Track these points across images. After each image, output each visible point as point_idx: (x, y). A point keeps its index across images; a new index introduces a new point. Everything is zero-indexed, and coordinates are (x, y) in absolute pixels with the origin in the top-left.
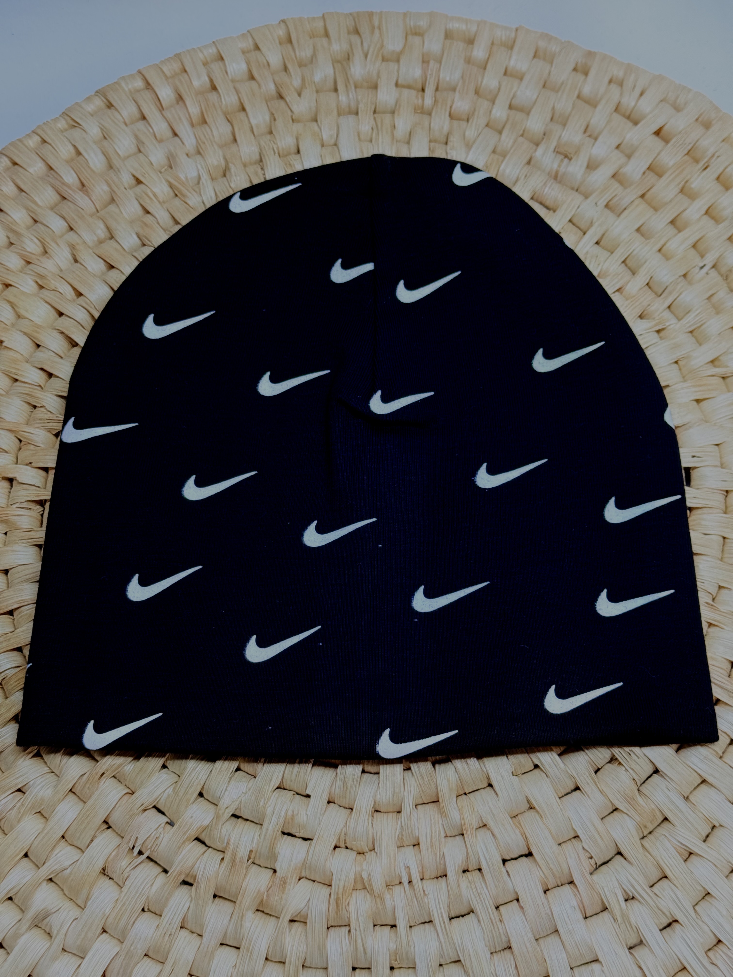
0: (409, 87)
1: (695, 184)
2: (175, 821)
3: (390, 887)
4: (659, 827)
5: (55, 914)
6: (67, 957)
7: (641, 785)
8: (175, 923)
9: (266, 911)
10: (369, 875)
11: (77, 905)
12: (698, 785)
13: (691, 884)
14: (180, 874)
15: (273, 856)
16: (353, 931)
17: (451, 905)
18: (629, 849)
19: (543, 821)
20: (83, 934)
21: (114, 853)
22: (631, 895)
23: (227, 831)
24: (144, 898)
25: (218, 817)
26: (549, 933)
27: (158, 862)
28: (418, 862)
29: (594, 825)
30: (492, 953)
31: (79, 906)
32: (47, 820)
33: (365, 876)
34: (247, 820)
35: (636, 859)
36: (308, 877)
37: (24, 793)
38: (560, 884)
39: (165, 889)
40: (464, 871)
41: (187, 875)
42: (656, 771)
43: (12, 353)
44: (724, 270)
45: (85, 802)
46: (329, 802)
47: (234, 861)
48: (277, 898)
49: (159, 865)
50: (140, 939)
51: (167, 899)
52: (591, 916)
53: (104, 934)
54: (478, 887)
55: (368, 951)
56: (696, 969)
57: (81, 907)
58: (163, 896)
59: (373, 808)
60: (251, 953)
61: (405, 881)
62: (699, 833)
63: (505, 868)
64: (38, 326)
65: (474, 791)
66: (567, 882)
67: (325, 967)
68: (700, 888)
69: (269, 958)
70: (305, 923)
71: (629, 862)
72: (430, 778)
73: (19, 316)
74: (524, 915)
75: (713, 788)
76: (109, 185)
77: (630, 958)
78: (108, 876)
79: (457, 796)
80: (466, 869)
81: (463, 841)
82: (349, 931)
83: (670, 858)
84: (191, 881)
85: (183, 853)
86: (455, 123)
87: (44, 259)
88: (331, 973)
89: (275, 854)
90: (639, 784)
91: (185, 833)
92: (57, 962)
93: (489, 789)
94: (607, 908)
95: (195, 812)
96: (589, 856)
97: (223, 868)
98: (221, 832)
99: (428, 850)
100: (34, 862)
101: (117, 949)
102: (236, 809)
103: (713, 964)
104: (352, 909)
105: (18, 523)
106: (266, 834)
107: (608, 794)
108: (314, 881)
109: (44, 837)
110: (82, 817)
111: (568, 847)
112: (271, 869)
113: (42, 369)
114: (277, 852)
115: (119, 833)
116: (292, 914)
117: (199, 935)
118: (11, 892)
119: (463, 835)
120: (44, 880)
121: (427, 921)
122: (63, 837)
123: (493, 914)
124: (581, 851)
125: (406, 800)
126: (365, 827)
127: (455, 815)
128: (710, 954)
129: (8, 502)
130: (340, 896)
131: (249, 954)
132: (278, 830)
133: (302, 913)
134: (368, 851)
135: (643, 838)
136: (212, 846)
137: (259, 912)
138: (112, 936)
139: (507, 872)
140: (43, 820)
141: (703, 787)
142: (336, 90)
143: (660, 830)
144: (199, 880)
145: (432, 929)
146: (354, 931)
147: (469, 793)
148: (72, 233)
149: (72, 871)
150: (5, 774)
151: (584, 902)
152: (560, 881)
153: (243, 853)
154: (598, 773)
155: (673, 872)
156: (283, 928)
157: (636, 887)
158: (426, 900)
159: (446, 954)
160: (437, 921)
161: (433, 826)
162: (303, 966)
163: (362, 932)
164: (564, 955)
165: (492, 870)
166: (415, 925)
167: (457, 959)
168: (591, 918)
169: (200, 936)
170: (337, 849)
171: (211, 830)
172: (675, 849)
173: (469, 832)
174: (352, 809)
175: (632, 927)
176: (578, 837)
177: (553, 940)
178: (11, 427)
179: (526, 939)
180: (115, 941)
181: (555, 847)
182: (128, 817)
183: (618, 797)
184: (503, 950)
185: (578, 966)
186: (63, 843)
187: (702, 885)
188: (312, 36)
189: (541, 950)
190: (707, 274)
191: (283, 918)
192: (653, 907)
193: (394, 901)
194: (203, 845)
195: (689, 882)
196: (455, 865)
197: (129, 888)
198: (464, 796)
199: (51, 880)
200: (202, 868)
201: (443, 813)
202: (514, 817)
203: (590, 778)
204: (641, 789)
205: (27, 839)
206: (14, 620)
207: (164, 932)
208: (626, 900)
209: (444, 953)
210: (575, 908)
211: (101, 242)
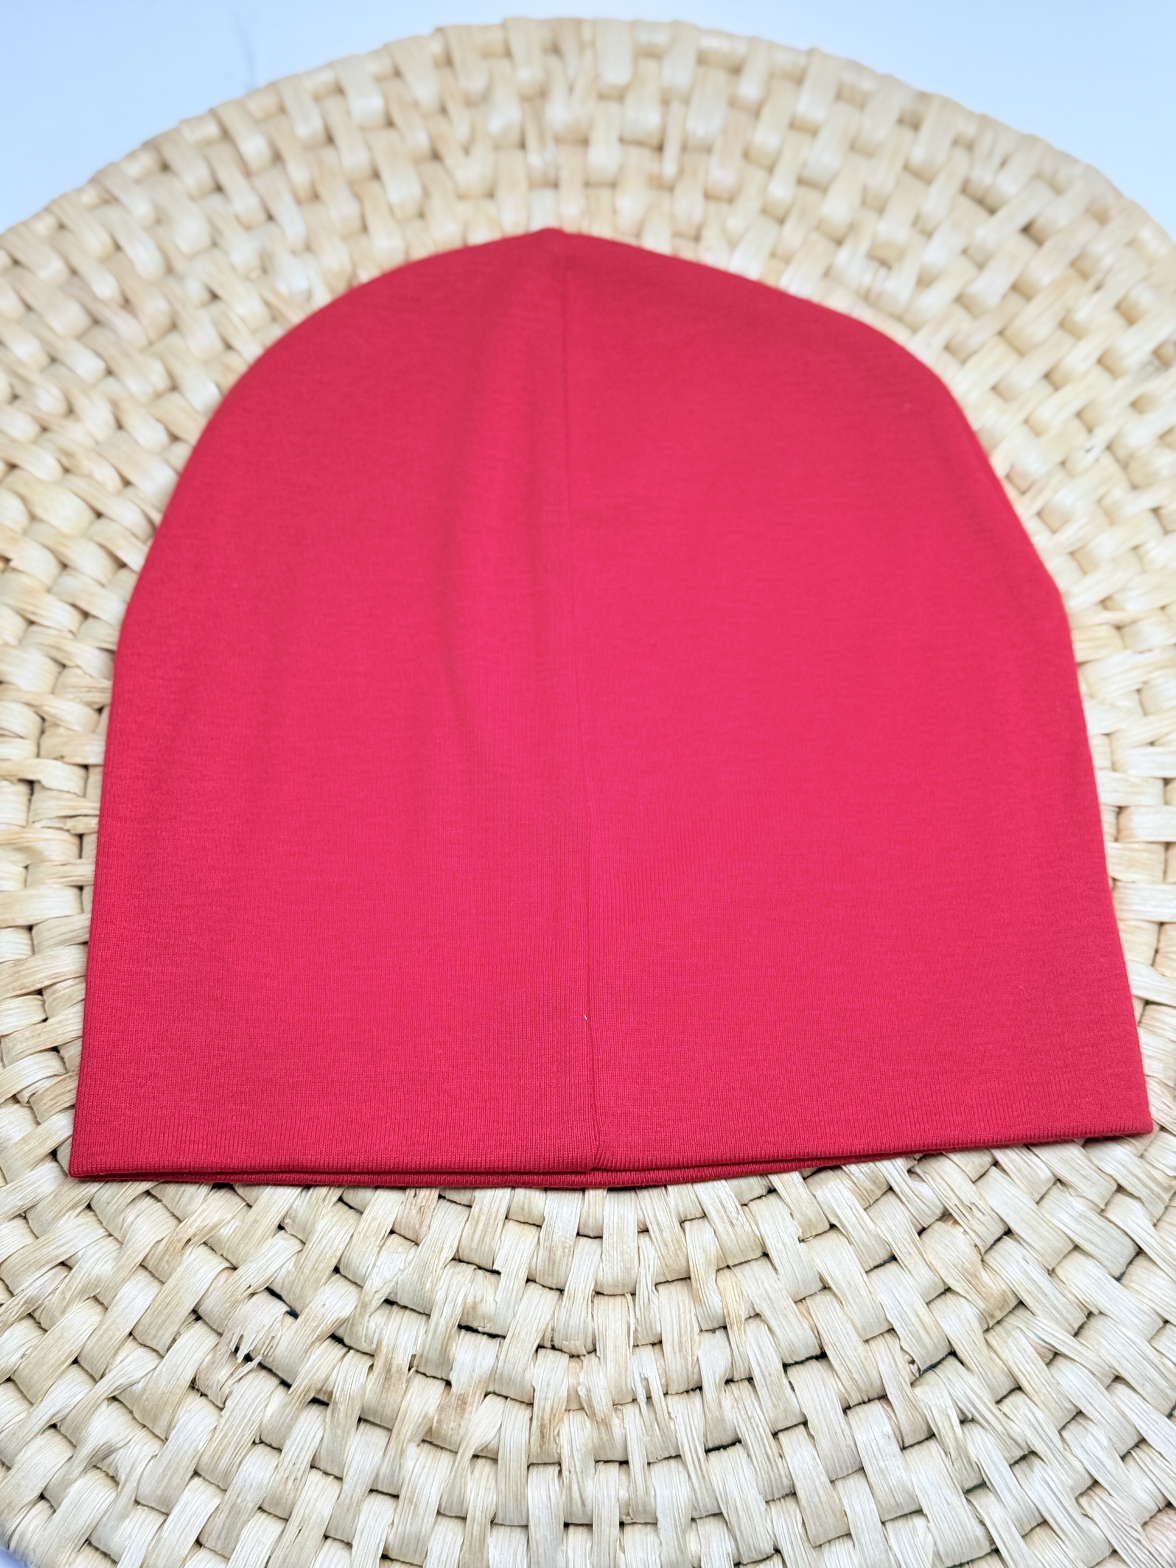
0: (639, 143)
1: (1081, 316)
2: (298, 1311)
3: (619, 1407)
4: (1011, 1316)
5: (121, 1451)
6: (141, 1513)
7: (986, 1252)
8: (302, 1463)
9: (436, 1442)
10: (589, 1391)
11: (153, 1433)
12: (1070, 1252)
13: (1057, 1400)
14: (308, 1390)
15: (446, 1361)
16: (565, 1473)
17: (708, 1433)
18: (968, 1348)
19: (843, 1309)
20: (166, 1479)
21: (207, 1359)
22: (970, 1417)
23: (377, 1326)
24: (256, 1426)
25: (363, 1306)
26: (851, 1472)
27: (274, 1370)
28: (661, 1371)
29: (918, 1316)
30: (767, 1502)
31: (157, 1436)
32: (107, 1309)
33: (582, 1393)
34: (405, 1308)
35: (977, 1364)
36: (497, 1392)
37: (70, 1268)
38: (866, 1400)
39: (287, 1412)
40: (728, 1382)
41: (319, 1391)
42: (1008, 1232)
43: (25, 579)
44: (1122, 453)
45: (163, 1283)
46: (528, 1281)
47: (389, 1371)
48: (452, 1425)
49: (275, 1375)
50: (251, 1486)
51: (290, 1427)
52: (911, 1446)
53: (197, 1480)
54: (748, 1408)
55: (588, 1502)
56: (1063, 1526)
57: (159, 1438)
58: (283, 1423)
59: (593, 1290)
60: (416, 1506)
61: (642, 1399)
62: (1070, 1325)
63: (787, 1377)
64: (64, 535)
65: (741, 1264)
66: (876, 1397)
67: (524, 1523)
68: (1069, 1406)
69: (442, 1511)
70: (495, 1460)
71: (968, 1369)
72: (677, 1246)
73: (33, 517)
74: (815, 1447)
75: (1090, 1258)
76: (169, 301)
77: (968, 1510)
78: (198, 1390)
79: (718, 1271)
80: (729, 1378)
81: (726, 1339)
82: (560, 1472)
83: (1027, 1361)
84: (325, 1399)
85: (313, 1358)
86: (712, 206)
87: (69, 423)
88: (533, 1535)
89: (448, 1359)
90: (983, 1251)
91: (314, 1330)
92: (127, 1521)
93: (764, 1262)
94: (934, 1435)
95: (328, 1298)
96: (910, 1359)
97: (373, 1381)
98: (367, 1328)
99: (675, 1353)
100: (86, 1371)
101: (216, 1502)
102: (390, 1294)
103: (1087, 1516)
104: (564, 1440)
105: (46, 853)
106: (435, 1331)
107: (939, 1270)
108: (506, 1398)
109: (102, 1336)
110: (159, 1305)
111: (880, 1346)
112: (442, 1379)
113: (74, 606)
114: (451, 1357)
115: (215, 1327)
116: (476, 1449)
117: (336, 1478)
118: (56, 1417)
119: (725, 1328)
120: (105, 1399)
121: (673, 1455)
122: (131, 1334)
123: (770, 1447)
124: (898, 1354)
125: (643, 1281)
126: (582, 1320)
127: (714, 1302)
128: (1084, 1501)
129: (28, 817)
130: (547, 1422)
131: (412, 1507)
132: (453, 1326)
133: (490, 1446)
134: (585, 1353)
135: (987, 1330)
136: (354, 1346)
137: (426, 1445)
138: (207, 1480)
139: (790, 1382)
140: (99, 1309)
141: (1077, 1257)
142: (523, 145)
143: (1012, 1321)
144: (337, 1400)
145: (681, 1468)
146: (568, 1473)
147: (734, 1266)
148: (110, 381)
149: (145, 1387)
150: (40, 1240)
151: (903, 1428)
152: (867, 1395)
153: (402, 1360)
154: (924, 1235)
155: (1032, 1382)
156: (463, 1469)
157: (977, 1406)
158: (672, 1426)
159: (701, 1505)
160: (688, 1457)
161: (682, 1317)
162: (492, 1522)
163: (579, 1475)
164: (873, 1506)
165: (768, 1383)
166: (653, 1463)
167: (717, 1511)
168: (911, 1449)
169: (339, 1479)
170: (540, 1351)
171: (352, 1325)
172: (1035, 1349)
173: (735, 1327)
174: (561, 1291)
175: (971, 1465)
176: (893, 1329)
177: (856, 1482)
178: (29, 698)
179: (817, 1483)
180: (212, 1489)
181: (861, 1347)
182: (228, 1305)
183: (954, 1273)
184: (783, 1497)
185: (893, 1520)
186: (130, 1344)
187: (1074, 1402)
188: (487, 55)
189: (840, 1498)
190: (1097, 460)
191: (463, 1454)
192: (1001, 1434)
193: (624, 1428)
194: (340, 1346)
195: (1055, 1396)
196: (714, 1374)
197: (232, 1411)
198: (727, 1271)
199: (115, 1399)
200: (342, 1382)
201: (697, 1299)
202: (801, 1301)
203: (912, 1245)
204: (987, 1258)
205: (77, 1339)
206: (44, 1002)
207: (285, 1476)
208: (962, 1422)
209: (698, 1505)
210: (889, 1437)
211: (158, 396)
